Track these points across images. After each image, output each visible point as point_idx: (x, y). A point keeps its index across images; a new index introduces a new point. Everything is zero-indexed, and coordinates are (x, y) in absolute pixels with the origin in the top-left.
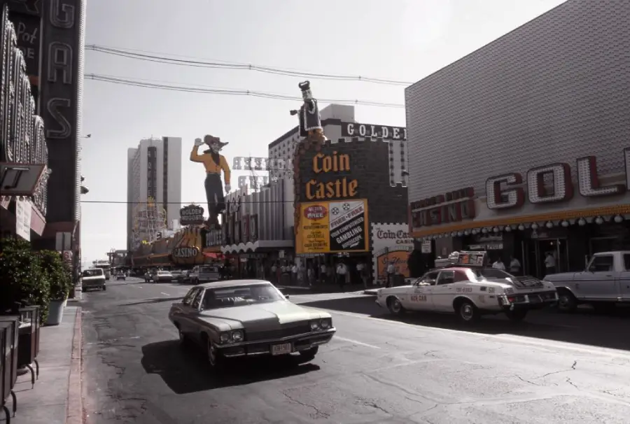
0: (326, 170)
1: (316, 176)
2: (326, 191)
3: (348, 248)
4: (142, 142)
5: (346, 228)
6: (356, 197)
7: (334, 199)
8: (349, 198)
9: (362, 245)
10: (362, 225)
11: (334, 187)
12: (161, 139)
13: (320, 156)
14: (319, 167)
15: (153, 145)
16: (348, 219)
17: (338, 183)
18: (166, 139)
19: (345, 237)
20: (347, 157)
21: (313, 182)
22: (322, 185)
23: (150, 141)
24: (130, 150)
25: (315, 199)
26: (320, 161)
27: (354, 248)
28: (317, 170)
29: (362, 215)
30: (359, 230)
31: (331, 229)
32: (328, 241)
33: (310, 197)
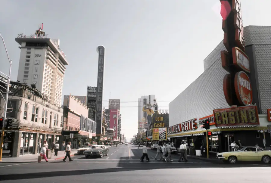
0: (158, 120)
1: (156, 122)
2: (158, 125)
3: (163, 139)
4: (142, 97)
5: (162, 134)
6: (164, 127)
7: (160, 127)
8: (163, 127)
9: (165, 139)
10: (165, 133)
11: (160, 125)
12: (148, 96)
13: (157, 117)
14: (157, 120)
15: (145, 98)
16: (163, 132)
17: (161, 124)
18: (150, 96)
19: (162, 136)
20: (162, 117)
21: (156, 123)
22: (157, 124)
23: (145, 96)
24: (139, 99)
25: (156, 127)
26: (157, 118)
27: (164, 139)
28: (156, 121)
29: (165, 131)
30: (165, 135)
31: (159, 134)
32: (158, 137)
33: (155, 127)
